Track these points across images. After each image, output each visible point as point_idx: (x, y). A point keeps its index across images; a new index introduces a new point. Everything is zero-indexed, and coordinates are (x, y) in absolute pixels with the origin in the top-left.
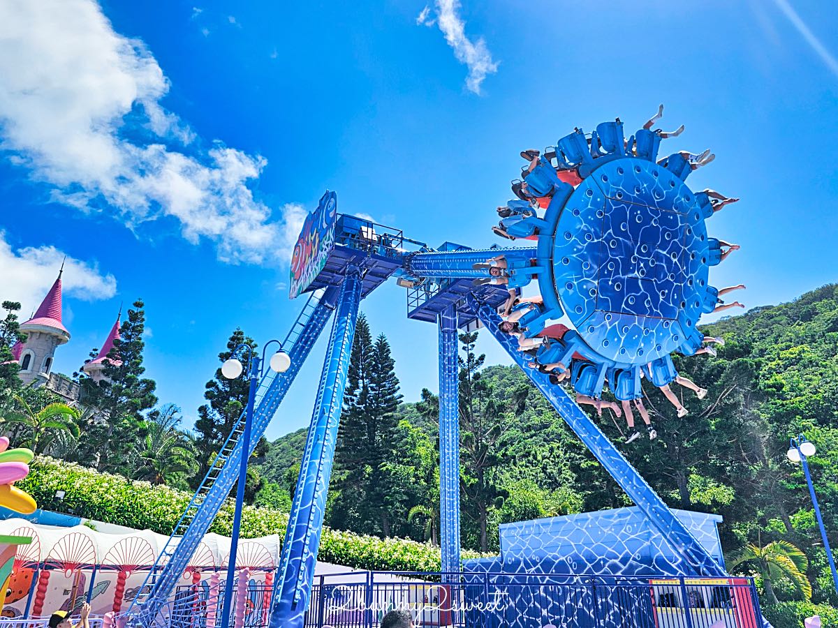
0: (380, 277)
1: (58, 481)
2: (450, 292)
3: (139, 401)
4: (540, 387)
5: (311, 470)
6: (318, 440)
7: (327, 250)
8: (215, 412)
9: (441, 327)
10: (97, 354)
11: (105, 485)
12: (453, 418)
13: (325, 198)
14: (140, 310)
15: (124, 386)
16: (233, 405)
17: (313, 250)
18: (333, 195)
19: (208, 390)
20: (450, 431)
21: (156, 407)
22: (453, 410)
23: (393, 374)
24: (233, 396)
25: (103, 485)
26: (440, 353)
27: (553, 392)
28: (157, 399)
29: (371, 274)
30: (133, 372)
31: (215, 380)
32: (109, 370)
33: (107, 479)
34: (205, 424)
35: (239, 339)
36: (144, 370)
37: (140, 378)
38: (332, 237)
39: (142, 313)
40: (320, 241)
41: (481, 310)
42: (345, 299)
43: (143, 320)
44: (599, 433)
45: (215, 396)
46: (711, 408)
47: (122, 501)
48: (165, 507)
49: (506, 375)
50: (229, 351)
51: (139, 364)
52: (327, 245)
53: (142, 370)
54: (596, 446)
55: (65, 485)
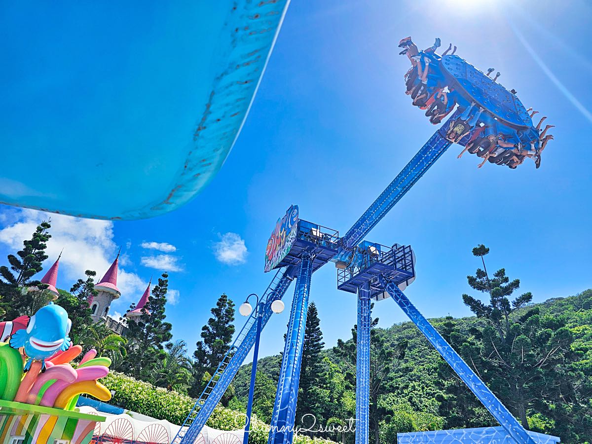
0: (323, 260)
1: (112, 384)
2: (367, 273)
3: (161, 336)
4: (430, 339)
5: (286, 384)
6: (290, 364)
7: (292, 241)
8: (207, 346)
9: (360, 296)
10: (135, 307)
11: (140, 388)
12: (366, 358)
13: (290, 210)
14: (166, 279)
15: (153, 326)
16: (218, 342)
17: (282, 242)
18: (296, 207)
19: (204, 331)
20: (364, 366)
21: (171, 341)
22: (366, 352)
23: (319, 328)
24: (218, 336)
25: (139, 388)
26: (359, 314)
27: (439, 343)
28: (172, 336)
29: (318, 258)
30: (159, 318)
31: (208, 325)
32: (144, 316)
33: (141, 384)
34: (200, 354)
35: (224, 300)
36: (165, 316)
37: (163, 322)
38: (295, 233)
39: (167, 281)
40: (286, 236)
41: (388, 285)
42: (303, 273)
43: (167, 285)
44: (473, 373)
45: (207, 336)
46: (542, 362)
47: (149, 400)
48: (175, 406)
49: (384, 335)
50: (217, 307)
51: (162, 313)
52: (292, 239)
53: (164, 317)
54: (470, 382)
55: (116, 387)
